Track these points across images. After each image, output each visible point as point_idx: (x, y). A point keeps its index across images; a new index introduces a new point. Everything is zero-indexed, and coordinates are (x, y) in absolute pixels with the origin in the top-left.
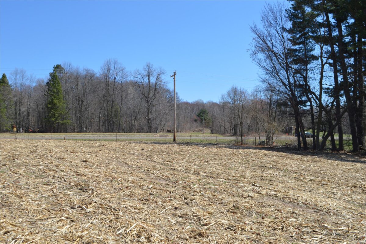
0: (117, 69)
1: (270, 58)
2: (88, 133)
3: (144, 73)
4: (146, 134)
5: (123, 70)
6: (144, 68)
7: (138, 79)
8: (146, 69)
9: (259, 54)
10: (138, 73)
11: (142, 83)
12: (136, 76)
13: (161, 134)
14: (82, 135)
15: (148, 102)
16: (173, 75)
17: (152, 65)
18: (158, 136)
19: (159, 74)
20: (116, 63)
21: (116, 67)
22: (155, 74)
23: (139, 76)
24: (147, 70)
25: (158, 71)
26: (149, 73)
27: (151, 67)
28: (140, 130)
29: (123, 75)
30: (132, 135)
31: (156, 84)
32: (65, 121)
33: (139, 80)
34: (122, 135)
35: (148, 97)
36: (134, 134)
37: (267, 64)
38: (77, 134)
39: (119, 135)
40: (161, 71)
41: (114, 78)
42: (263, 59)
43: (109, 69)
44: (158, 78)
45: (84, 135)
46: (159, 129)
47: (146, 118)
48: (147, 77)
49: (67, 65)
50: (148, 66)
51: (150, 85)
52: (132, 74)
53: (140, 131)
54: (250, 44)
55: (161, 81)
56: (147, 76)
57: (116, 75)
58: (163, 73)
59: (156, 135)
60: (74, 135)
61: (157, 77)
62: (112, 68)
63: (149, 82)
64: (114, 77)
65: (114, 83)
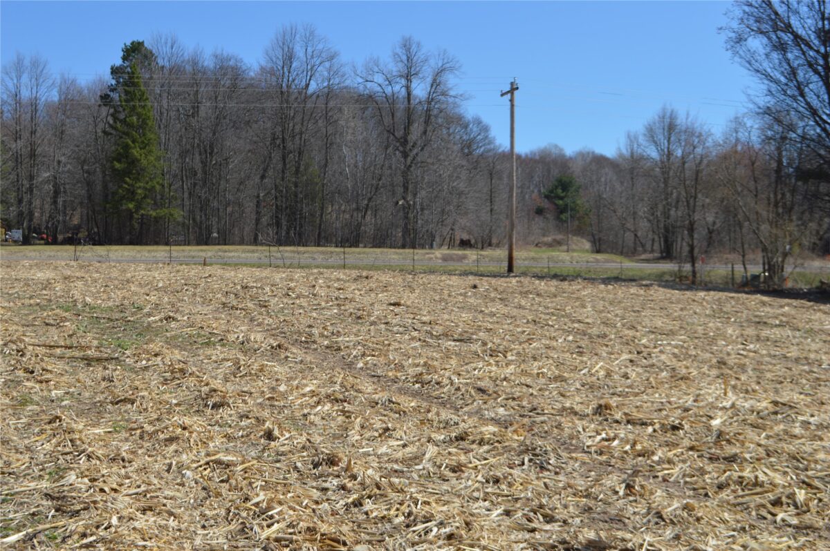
0: (312, 57)
1: (781, 47)
2: (267, 248)
3: (394, 68)
4: (401, 251)
5: (331, 58)
6: (395, 54)
7: (376, 86)
8: (399, 56)
9: (750, 39)
10: (376, 69)
11: (386, 97)
12: (370, 78)
13: (445, 251)
14: (217, 252)
15: (405, 155)
16: (508, 92)
17: (418, 44)
18: (436, 258)
19: (439, 73)
20: (310, 37)
21: (310, 50)
22: (428, 73)
23: (379, 78)
24: (404, 58)
25: (434, 63)
26: (409, 68)
27: (414, 48)
28: (380, 240)
29: (332, 73)
30: (359, 253)
31: (430, 101)
32: (163, 212)
33: (379, 89)
34: (332, 253)
35: (404, 142)
36: (367, 250)
37: (772, 63)
38: (202, 251)
39: (323, 253)
40: (445, 61)
41: (303, 84)
42: (762, 51)
43: (289, 58)
44: (435, 83)
45: (220, 253)
46: (437, 239)
47: (400, 203)
48: (403, 81)
49: (166, 43)
50: (407, 45)
51: (412, 106)
52: (358, 72)
53: (384, 243)
54: (725, 14)
55: (444, 94)
56: (401, 76)
57: (309, 73)
58: (451, 69)
59: (432, 256)
60: (193, 254)
61: (434, 80)
62: (299, 51)
63: (409, 94)
64: (304, 80)
65: (304, 96)
